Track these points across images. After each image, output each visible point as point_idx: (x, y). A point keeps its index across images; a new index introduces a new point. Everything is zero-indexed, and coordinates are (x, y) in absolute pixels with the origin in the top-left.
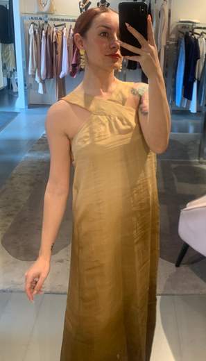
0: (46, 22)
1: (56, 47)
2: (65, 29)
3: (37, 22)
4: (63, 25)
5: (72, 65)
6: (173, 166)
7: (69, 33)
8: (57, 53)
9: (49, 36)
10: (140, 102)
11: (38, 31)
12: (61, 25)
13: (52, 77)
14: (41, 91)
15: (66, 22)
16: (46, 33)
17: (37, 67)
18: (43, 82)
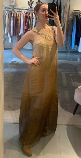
0: (13, 10)
1: (18, 21)
2: (22, 13)
3: (9, 10)
4: (21, 11)
5: (25, 29)
6: (71, 75)
7: (24, 15)
8: (18, 24)
9: (15, 16)
10: (55, 32)
11: (10, 14)
12: (20, 12)
13: (16, 35)
14: (10, 41)
15: (22, 10)
16: (13, 15)
17: (9, 30)
18: (11, 37)
